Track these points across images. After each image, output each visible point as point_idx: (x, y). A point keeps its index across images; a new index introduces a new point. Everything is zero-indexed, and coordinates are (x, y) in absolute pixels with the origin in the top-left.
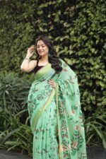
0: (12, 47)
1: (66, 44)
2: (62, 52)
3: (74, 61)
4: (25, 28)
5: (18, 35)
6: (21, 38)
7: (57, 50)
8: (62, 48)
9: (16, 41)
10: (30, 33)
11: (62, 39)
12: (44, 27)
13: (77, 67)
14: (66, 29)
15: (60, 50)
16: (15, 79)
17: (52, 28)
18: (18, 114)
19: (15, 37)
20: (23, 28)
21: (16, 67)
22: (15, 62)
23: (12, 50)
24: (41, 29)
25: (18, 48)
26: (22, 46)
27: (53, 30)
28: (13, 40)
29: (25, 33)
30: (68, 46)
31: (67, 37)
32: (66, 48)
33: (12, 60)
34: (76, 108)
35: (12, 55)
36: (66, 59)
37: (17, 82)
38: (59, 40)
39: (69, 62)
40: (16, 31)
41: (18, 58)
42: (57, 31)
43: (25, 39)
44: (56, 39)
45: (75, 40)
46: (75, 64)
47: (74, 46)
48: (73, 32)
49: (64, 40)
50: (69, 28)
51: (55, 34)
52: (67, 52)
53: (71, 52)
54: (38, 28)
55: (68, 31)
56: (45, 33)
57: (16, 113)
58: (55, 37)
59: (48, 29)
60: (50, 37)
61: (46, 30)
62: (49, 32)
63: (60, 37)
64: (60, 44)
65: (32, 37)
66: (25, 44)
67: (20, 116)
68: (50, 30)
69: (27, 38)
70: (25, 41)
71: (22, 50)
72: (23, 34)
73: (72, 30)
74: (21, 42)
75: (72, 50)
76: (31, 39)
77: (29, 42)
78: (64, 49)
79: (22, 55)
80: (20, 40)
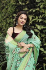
1: (37, 14)
2: (34, 20)
3: (42, 27)
4: (10, 2)
5: (5, 7)
6: (7, 9)
8: (34, 17)
9: (4, 10)
10: (13, 6)
11: (34, 11)
12: (22, 1)
13: (44, 31)
14: (37, 3)
17: (28, 2)
19: (3, 8)
21: (3, 29)
22: (3, 26)
24: (20, 3)
25: (4, 16)
27: (28, 4)
28: (1, 10)
29: (9, 5)
30: (39, 16)
31: (38, 9)
32: (37, 17)
36: (37, 25)
38: (32, 11)
39: (39, 27)
40: (3, 4)
41: (5, 23)
42: (31, 5)
43: (9, 9)
44: (30, 11)
45: (43, 12)
46: (43, 29)
49: (36, 11)
50: (40, 2)
51: (29, 7)
52: (38, 20)
54: (18, 2)
55: (38, 5)
56: (23, 6)
58: (29, 9)
59: (25, 3)
60: (26, 9)
61: (24, 4)
62: (25, 5)
63: (33, 9)
64: (33, 14)
65: (14, 9)
66: (9, 13)
67: (3, 65)
68: (26, 4)
69: (11, 9)
70: (9, 11)
71: (7, 17)
72: (8, 6)
73: (41, 4)
74: (7, 11)
75: (41, 19)
76: (14, 10)
77: (12, 12)
78: (36, 18)
79: (7, 21)
80: (6, 10)
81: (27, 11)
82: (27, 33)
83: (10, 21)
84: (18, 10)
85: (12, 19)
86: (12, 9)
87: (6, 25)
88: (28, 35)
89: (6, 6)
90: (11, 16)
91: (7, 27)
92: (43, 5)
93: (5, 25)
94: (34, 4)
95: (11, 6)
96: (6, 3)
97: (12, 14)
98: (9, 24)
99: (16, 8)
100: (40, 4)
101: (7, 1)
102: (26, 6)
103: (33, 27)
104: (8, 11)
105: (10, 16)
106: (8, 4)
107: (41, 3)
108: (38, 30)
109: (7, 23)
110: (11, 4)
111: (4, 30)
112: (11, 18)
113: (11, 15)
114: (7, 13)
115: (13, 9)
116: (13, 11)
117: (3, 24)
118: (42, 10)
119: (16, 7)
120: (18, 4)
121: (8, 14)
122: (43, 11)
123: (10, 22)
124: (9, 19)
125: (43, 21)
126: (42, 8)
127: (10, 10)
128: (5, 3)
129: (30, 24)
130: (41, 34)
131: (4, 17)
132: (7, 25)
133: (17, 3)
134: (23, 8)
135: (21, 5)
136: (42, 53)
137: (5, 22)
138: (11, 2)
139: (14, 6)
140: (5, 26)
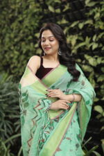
0: (8, 35)
3: (99, 61)
4: (27, 7)
5: (17, 17)
6: (21, 22)
7: (74, 42)
8: (81, 39)
9: (14, 25)
10: (34, 15)
11: (81, 26)
12: (56, 6)
13: (103, 69)
14: (88, 9)
15: (78, 41)
17: (67, 7)
18: (10, 139)
19: (12, 20)
20: (24, 6)
21: (12, 66)
22: (11, 58)
23: (7, 40)
24: (51, 9)
25: (16, 37)
26: (21, 35)
27: (68, 11)
28: (9, 25)
29: (27, 14)
30: (91, 36)
31: (89, 22)
32: (88, 39)
33: (6, 56)
35: (6, 48)
36: (87, 57)
38: (77, 26)
40: (13, 11)
41: (16, 53)
42: (75, 12)
43: (26, 23)
44: (73, 25)
45: (101, 27)
47: (100, 36)
48: (98, 15)
49: (86, 26)
51: (71, 18)
52: (89, 46)
53: (95, 46)
54: (47, 8)
55: (91, 13)
56: (57, 14)
57: (6, 138)
58: (71, 22)
59: (62, 8)
60: (64, 22)
61: (58, 11)
62: (62, 13)
63: (78, 22)
64: (79, 33)
65: (38, 21)
66: (26, 30)
67: (13, 143)
68: (64, 10)
69: (30, 22)
70: (27, 27)
71: (22, 40)
72: (25, 16)
73: (97, 11)
74: (21, 27)
75: (96, 42)
76: (36, 24)
77: (32, 28)
78: (85, 40)
79: (21, 48)
80: (19, 25)
81: (67, 25)
83: (28, 47)
85: (32, 44)
86: (33, 23)
87: (19, 57)
88: (72, 75)
89: (20, 16)
90: (30, 37)
91: (22, 61)
92: (101, 14)
93: (16, 57)
94: (82, 10)
95: (29, 16)
96: (19, 8)
97: (32, 32)
98: (25, 54)
99: (42, 19)
100: (95, 10)
101: (21, 5)
102: (64, 16)
103: (79, 61)
104: (25, 26)
105: (27, 36)
106: (25, 12)
107: (96, 8)
108: (91, 66)
109: (21, 53)
110: (31, 11)
111: (15, 67)
112: (30, 41)
113: (31, 35)
114: (21, 32)
115: (36, 22)
116: (35, 27)
117: (12, 55)
118: (98, 24)
119: (41, 17)
120: (45, 10)
121: (24, 33)
122: (101, 25)
123: (28, 51)
124: (26, 44)
125: (102, 47)
126: (99, 20)
127: (28, 25)
128: (17, 9)
129: (73, 54)
130: (97, 76)
131: (16, 40)
132: (22, 57)
133: (43, 8)
134: (56, 20)
135: (51, 13)
136: (98, 117)
137: (17, 50)
138: (30, 7)
139: (36, 16)
140: (18, 59)
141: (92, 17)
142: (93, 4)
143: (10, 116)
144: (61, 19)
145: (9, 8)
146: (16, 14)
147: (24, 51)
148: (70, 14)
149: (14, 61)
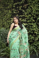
0: (4, 19)
1: (23, 18)
2: (22, 21)
4: (9, 12)
6: (7, 15)
8: (22, 19)
10: (10, 14)
11: (22, 16)
12: (15, 12)
13: (27, 26)
16: (4, 30)
17: (18, 12)
20: (8, 12)
21: (5, 26)
22: (5, 24)
24: (14, 12)
26: (7, 18)
27: (18, 13)
28: (4, 16)
29: (8, 14)
31: (24, 15)
33: (3, 23)
34: (26, 43)
35: (3, 22)
36: (23, 23)
37: (5, 31)
38: (21, 16)
39: (25, 24)
41: (6, 23)
42: (20, 13)
43: (8, 16)
45: (27, 17)
46: (27, 25)
47: (26, 19)
49: (23, 16)
50: (25, 12)
52: (24, 21)
53: (25, 21)
55: (24, 13)
60: (18, 15)
61: (16, 13)
62: (17, 13)
71: (7, 20)
78: (23, 19)
81: (18, 16)
82: (20, 27)
84: (13, 16)
85: (10, 21)
86: (10, 16)
90: (9, 19)
92: (27, 13)
112: (9, 20)
119: (12, 14)
123: (9, 22)
125: (27, 21)
126: (26, 15)
133: (12, 12)
140: (6, 24)
141: (24, 14)
142: (24, 11)
143: (5, 37)
144: (17, 15)
145: (4, 12)
146: (6, 14)
147: (8, 22)
148: (19, 14)
149: (5, 25)
